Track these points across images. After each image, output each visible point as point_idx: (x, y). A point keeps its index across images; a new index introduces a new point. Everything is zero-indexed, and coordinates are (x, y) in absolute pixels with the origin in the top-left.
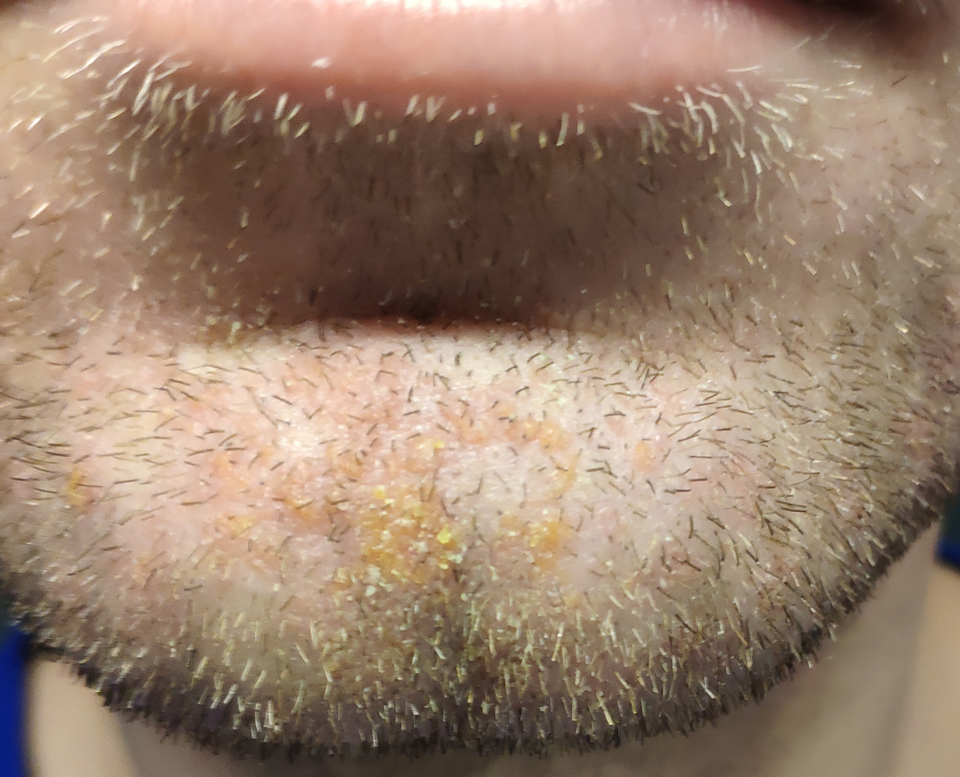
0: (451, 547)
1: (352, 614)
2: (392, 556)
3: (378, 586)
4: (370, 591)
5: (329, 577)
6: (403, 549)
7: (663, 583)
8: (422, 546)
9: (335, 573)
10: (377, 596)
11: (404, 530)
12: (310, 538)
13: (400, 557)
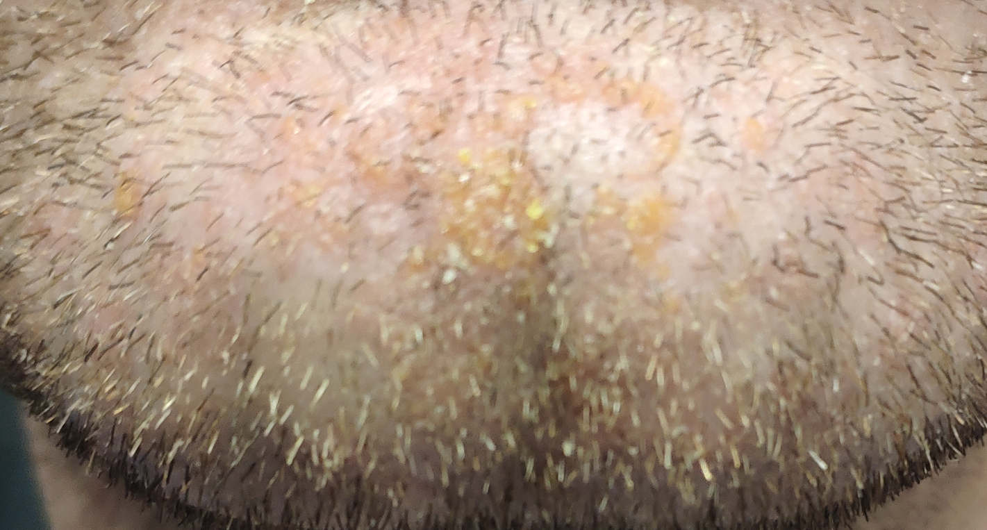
0: (541, 225)
1: (427, 305)
2: (474, 233)
3: (458, 269)
4: (449, 276)
5: (403, 256)
6: (488, 225)
7: (774, 293)
8: (509, 222)
9: (411, 250)
10: (456, 282)
11: (490, 201)
12: (385, 207)
13: (483, 234)
